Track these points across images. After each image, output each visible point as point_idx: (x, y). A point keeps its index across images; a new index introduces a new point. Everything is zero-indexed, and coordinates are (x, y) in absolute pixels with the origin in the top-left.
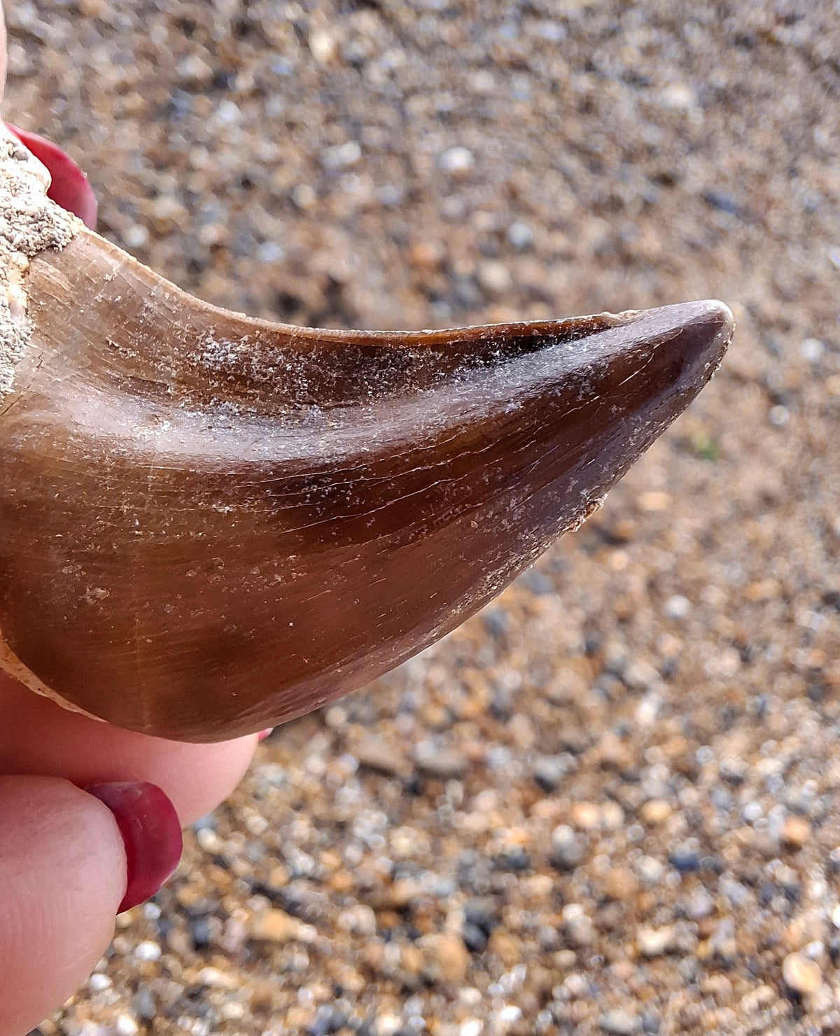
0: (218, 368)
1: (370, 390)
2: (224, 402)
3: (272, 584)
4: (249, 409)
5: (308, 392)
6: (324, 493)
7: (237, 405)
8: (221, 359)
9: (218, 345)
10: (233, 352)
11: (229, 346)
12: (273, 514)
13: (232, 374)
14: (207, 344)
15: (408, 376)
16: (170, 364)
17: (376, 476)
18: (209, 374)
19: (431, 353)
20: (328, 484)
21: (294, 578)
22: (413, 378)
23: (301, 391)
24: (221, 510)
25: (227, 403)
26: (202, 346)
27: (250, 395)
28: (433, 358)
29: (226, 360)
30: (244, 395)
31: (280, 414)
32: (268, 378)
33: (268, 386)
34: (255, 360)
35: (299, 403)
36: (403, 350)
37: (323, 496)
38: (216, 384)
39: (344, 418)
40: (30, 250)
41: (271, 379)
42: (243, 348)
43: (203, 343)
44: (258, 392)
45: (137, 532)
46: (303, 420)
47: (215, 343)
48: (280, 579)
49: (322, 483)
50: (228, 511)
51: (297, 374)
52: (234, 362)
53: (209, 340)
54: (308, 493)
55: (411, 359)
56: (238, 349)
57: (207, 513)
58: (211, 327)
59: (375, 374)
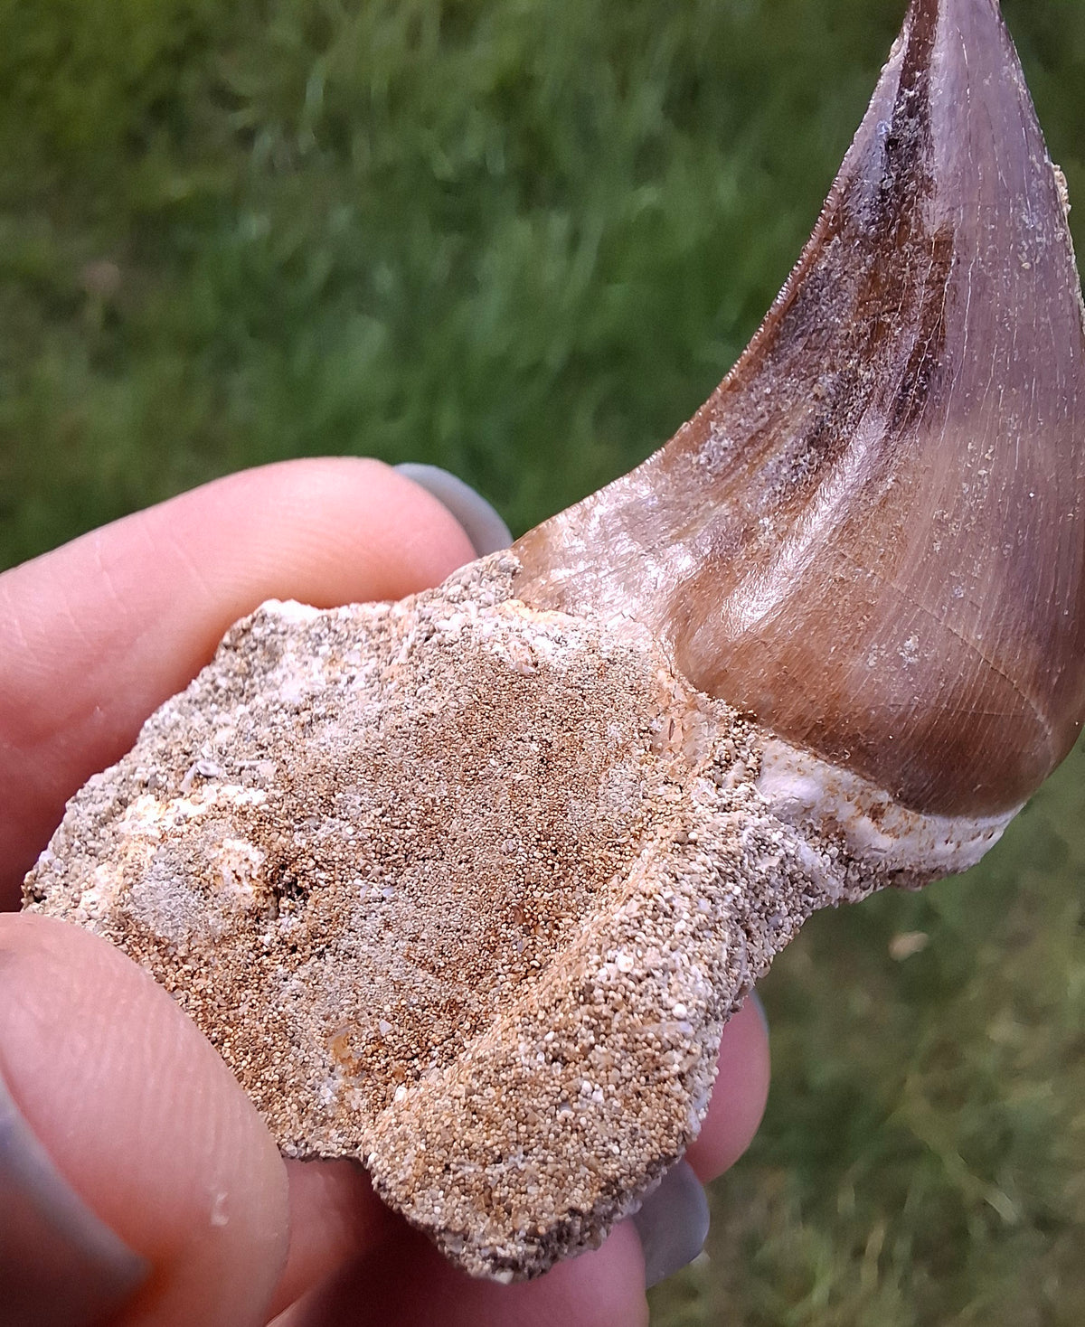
0: (729, 460)
1: (834, 320)
2: (768, 465)
3: (986, 482)
4: (790, 443)
5: (803, 380)
6: (923, 384)
7: (778, 454)
8: (722, 453)
9: (706, 453)
10: (721, 440)
11: (713, 443)
12: (917, 441)
13: (744, 448)
14: (698, 463)
15: (840, 278)
16: (699, 504)
17: (932, 329)
18: (730, 470)
19: (830, 247)
20: (915, 378)
21: (990, 458)
22: (845, 273)
23: (797, 387)
24: (889, 487)
25: (770, 463)
26: (697, 469)
27: (774, 438)
28: (835, 247)
29: (725, 449)
30: (771, 444)
31: (810, 414)
32: (766, 414)
33: (775, 415)
34: (742, 421)
35: (808, 393)
36: (811, 274)
37: (925, 387)
38: (746, 466)
39: (850, 353)
40: (507, 593)
41: (769, 411)
42: (722, 430)
43: (695, 467)
44: (776, 429)
45: (869, 575)
46: (829, 394)
47: (702, 456)
48: (985, 472)
49: (910, 384)
50: (893, 481)
51: (779, 385)
52: (732, 442)
53: (694, 460)
54: (914, 401)
55: (825, 269)
56: (721, 434)
57: (884, 501)
58: (682, 455)
59: (820, 309)
